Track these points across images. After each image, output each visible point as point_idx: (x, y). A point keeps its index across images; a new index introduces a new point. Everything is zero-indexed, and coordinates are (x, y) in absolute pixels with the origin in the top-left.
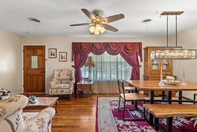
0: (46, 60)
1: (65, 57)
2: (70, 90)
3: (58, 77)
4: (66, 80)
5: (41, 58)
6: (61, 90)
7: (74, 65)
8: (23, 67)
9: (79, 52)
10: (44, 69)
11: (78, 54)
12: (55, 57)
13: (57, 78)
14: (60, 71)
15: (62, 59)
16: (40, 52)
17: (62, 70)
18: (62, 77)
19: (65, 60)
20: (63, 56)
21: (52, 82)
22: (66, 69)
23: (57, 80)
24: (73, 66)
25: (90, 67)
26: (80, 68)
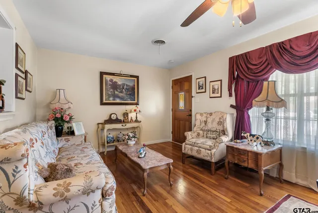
0: (192, 97)
1: (218, 89)
2: (211, 154)
3: (203, 124)
4: (214, 133)
5: (187, 94)
6: (197, 148)
7: (235, 104)
8: (171, 108)
9: (244, 75)
10: (191, 111)
11: (243, 79)
12: (203, 90)
13: (201, 127)
14: (208, 116)
15: (213, 93)
16: (186, 86)
17: (211, 114)
18: (210, 126)
19: (219, 95)
20: (216, 87)
21: (189, 133)
22: (218, 112)
23: (202, 130)
24: (232, 106)
25: (268, 109)
26: (248, 109)
